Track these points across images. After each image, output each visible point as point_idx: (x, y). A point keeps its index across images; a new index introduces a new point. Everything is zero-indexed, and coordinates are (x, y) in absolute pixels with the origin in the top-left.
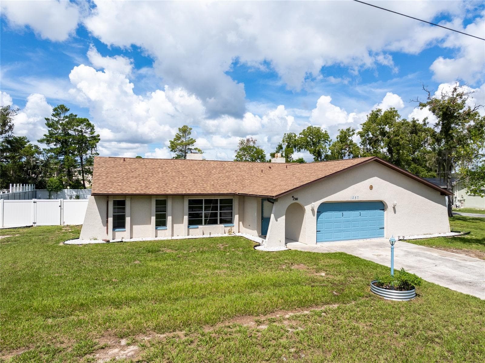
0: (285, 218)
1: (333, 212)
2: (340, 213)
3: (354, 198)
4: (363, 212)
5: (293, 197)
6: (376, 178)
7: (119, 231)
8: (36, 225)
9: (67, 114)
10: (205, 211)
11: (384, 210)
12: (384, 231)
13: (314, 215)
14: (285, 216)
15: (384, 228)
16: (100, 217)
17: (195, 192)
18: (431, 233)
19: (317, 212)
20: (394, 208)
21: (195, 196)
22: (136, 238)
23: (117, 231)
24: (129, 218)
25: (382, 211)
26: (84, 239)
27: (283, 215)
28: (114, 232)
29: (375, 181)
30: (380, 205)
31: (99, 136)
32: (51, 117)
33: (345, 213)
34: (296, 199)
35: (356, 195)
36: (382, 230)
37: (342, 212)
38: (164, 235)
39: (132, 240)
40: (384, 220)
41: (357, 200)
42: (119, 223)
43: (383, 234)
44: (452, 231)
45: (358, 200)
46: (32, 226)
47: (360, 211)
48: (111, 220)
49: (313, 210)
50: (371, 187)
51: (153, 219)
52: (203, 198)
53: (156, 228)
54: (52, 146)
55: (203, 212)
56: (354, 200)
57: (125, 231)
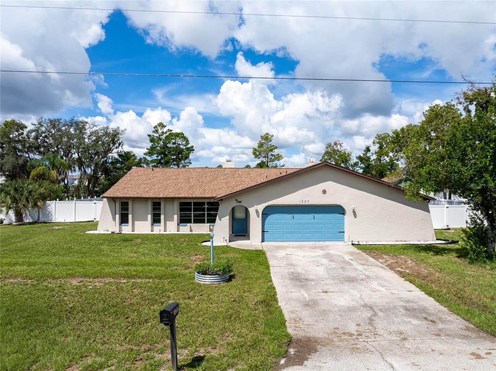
0: (228, 218)
1: (283, 214)
2: (290, 216)
3: (304, 202)
4: (317, 216)
5: (236, 200)
6: (330, 182)
7: (124, 226)
8: (96, 220)
9: (165, 130)
10: (193, 212)
11: (344, 214)
12: (344, 235)
13: (258, 217)
14: (228, 216)
15: (344, 232)
16: (111, 214)
17: (182, 195)
18: (406, 240)
19: (262, 214)
20: (354, 212)
21: (185, 199)
22: (137, 231)
23: (123, 226)
24: (131, 215)
25: (342, 215)
26: (100, 230)
27: (227, 216)
28: (121, 226)
29: (329, 185)
30: (339, 210)
31: (193, 147)
32: (151, 134)
33: (296, 216)
34: (240, 202)
35: (307, 199)
36: (342, 234)
37: (293, 215)
38: (158, 230)
39: (133, 233)
40: (344, 224)
41: (307, 203)
42: (124, 220)
43: (344, 238)
44: (437, 240)
45: (309, 204)
46: (93, 221)
47: (314, 215)
48: (117, 216)
49: (257, 212)
50: (324, 192)
51: (149, 217)
52: (192, 201)
53: (152, 225)
54: (155, 157)
55: (192, 213)
56: (304, 203)
57: (128, 226)
